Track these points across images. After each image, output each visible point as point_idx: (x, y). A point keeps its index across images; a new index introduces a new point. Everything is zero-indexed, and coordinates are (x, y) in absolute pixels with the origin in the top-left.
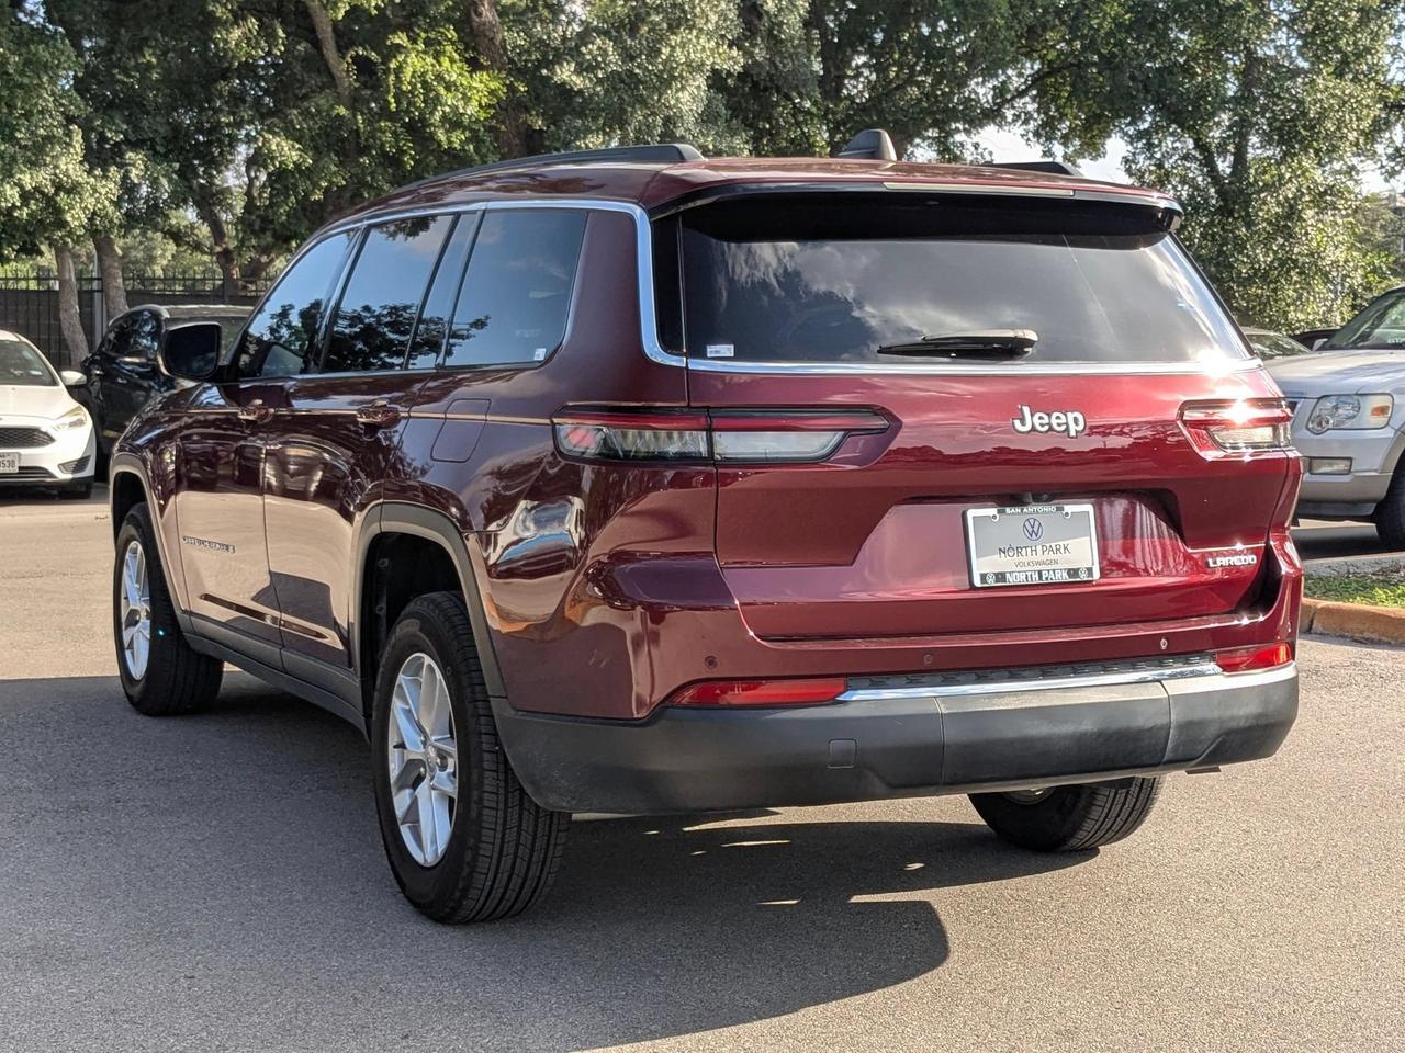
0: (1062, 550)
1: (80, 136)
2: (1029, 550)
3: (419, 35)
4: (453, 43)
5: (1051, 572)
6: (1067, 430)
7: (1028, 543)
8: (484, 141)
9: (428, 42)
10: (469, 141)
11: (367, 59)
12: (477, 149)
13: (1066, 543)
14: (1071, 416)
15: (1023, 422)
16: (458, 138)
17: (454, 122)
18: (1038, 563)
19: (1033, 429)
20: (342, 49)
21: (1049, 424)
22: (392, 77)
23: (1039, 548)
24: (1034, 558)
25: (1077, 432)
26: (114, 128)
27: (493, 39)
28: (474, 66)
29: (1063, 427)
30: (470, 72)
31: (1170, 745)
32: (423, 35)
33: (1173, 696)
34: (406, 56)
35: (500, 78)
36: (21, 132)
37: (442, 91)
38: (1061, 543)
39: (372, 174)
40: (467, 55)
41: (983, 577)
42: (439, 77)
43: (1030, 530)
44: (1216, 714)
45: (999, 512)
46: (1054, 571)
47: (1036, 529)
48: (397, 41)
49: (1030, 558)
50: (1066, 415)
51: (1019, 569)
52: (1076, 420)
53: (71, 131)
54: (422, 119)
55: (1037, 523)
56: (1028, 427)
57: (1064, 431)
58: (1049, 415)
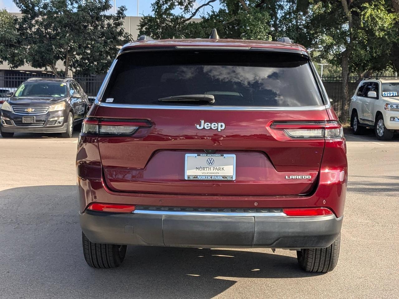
0: (221, 169)
1: (271, 38)
2: (208, 169)
3: (372, 3)
4: (383, 5)
5: (216, 176)
6: (217, 129)
7: (208, 166)
8: (391, 35)
9: (375, 5)
10: (385, 34)
11: (356, 12)
12: (389, 38)
13: (223, 167)
14: (220, 124)
15: (200, 126)
16: (382, 34)
17: (382, 29)
18: (211, 173)
19: (204, 128)
20: (349, 9)
21: (211, 127)
22: (362, 17)
23: (212, 168)
24: (210, 171)
25: (221, 130)
26: (282, 35)
27: (397, 3)
28: (389, 11)
29: (216, 128)
30: (387, 14)
31: (255, 239)
32: (374, 3)
33: (257, 221)
34: (368, 10)
35: (397, 15)
36: (252, 37)
37: (377, 20)
38: (221, 167)
39: (356, 46)
40: (387, 9)
41: (189, 177)
42: (377, 16)
43: (209, 162)
44: (277, 230)
45: (198, 155)
46: (217, 176)
47: (212, 162)
48: (365, 5)
49: (208, 171)
50: (218, 124)
51: (203, 175)
52: (222, 126)
53: (269, 37)
54: (372, 29)
55: (212, 160)
56: (202, 127)
57: (216, 129)
58: (211, 124)
